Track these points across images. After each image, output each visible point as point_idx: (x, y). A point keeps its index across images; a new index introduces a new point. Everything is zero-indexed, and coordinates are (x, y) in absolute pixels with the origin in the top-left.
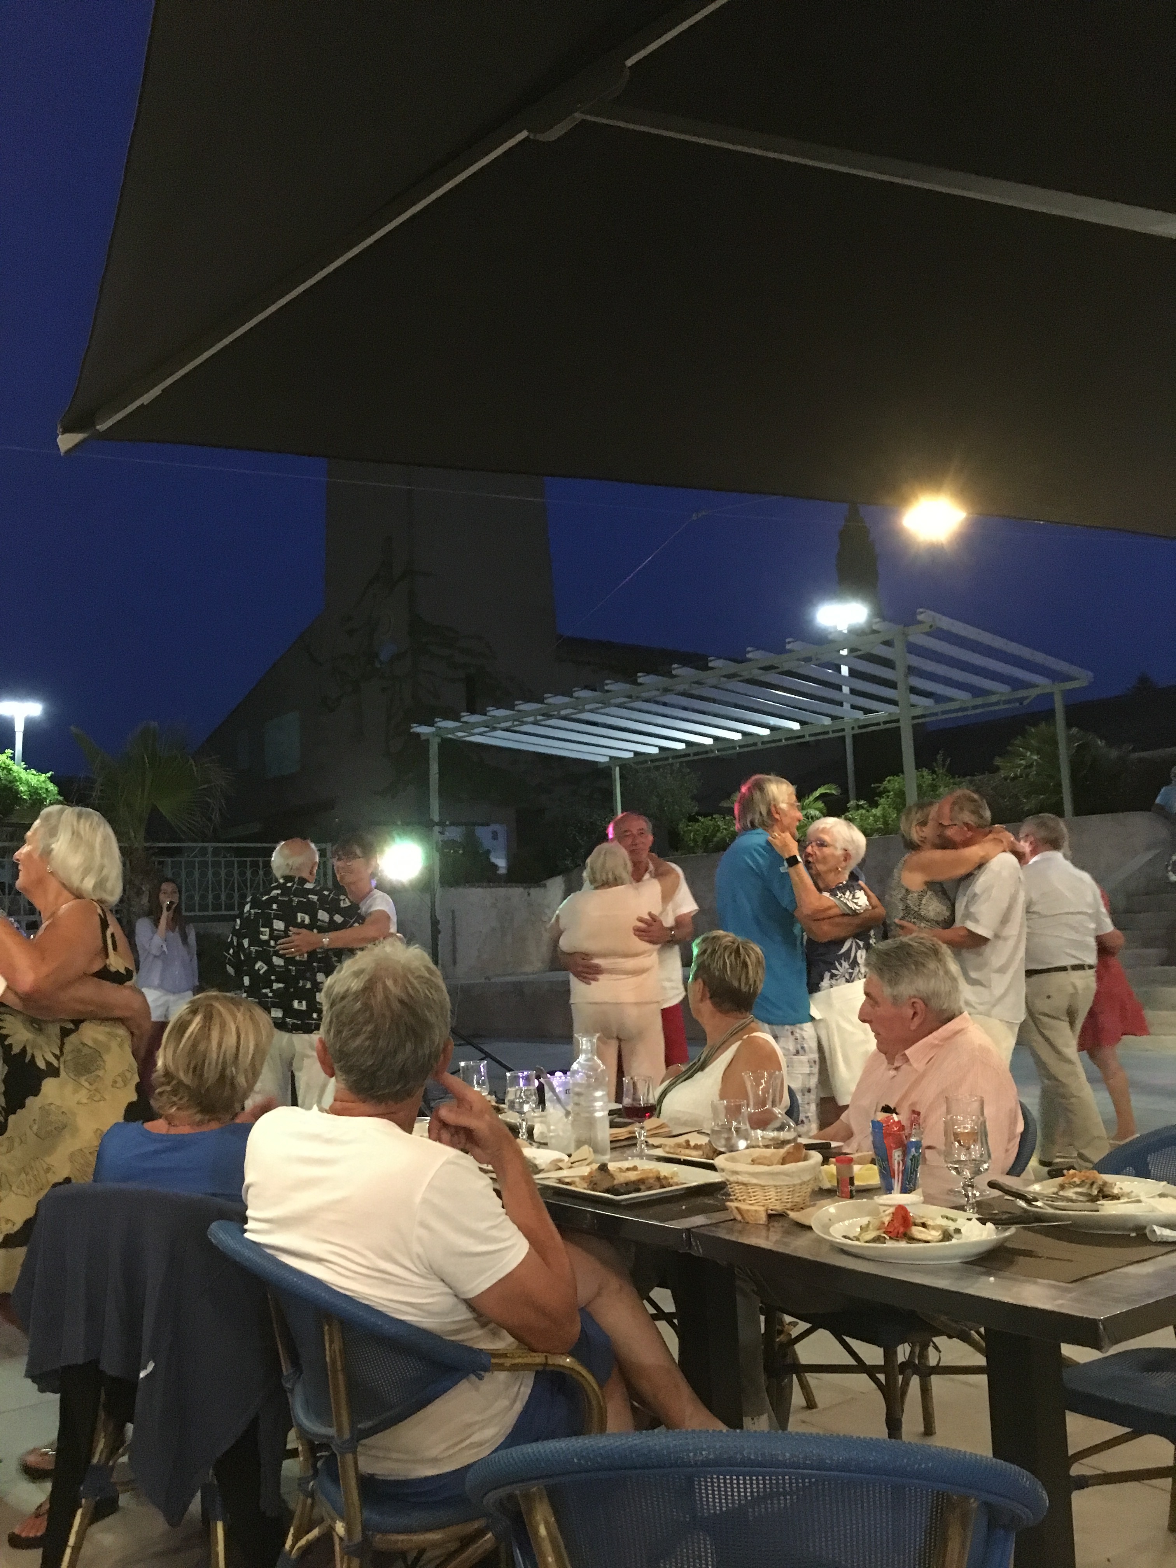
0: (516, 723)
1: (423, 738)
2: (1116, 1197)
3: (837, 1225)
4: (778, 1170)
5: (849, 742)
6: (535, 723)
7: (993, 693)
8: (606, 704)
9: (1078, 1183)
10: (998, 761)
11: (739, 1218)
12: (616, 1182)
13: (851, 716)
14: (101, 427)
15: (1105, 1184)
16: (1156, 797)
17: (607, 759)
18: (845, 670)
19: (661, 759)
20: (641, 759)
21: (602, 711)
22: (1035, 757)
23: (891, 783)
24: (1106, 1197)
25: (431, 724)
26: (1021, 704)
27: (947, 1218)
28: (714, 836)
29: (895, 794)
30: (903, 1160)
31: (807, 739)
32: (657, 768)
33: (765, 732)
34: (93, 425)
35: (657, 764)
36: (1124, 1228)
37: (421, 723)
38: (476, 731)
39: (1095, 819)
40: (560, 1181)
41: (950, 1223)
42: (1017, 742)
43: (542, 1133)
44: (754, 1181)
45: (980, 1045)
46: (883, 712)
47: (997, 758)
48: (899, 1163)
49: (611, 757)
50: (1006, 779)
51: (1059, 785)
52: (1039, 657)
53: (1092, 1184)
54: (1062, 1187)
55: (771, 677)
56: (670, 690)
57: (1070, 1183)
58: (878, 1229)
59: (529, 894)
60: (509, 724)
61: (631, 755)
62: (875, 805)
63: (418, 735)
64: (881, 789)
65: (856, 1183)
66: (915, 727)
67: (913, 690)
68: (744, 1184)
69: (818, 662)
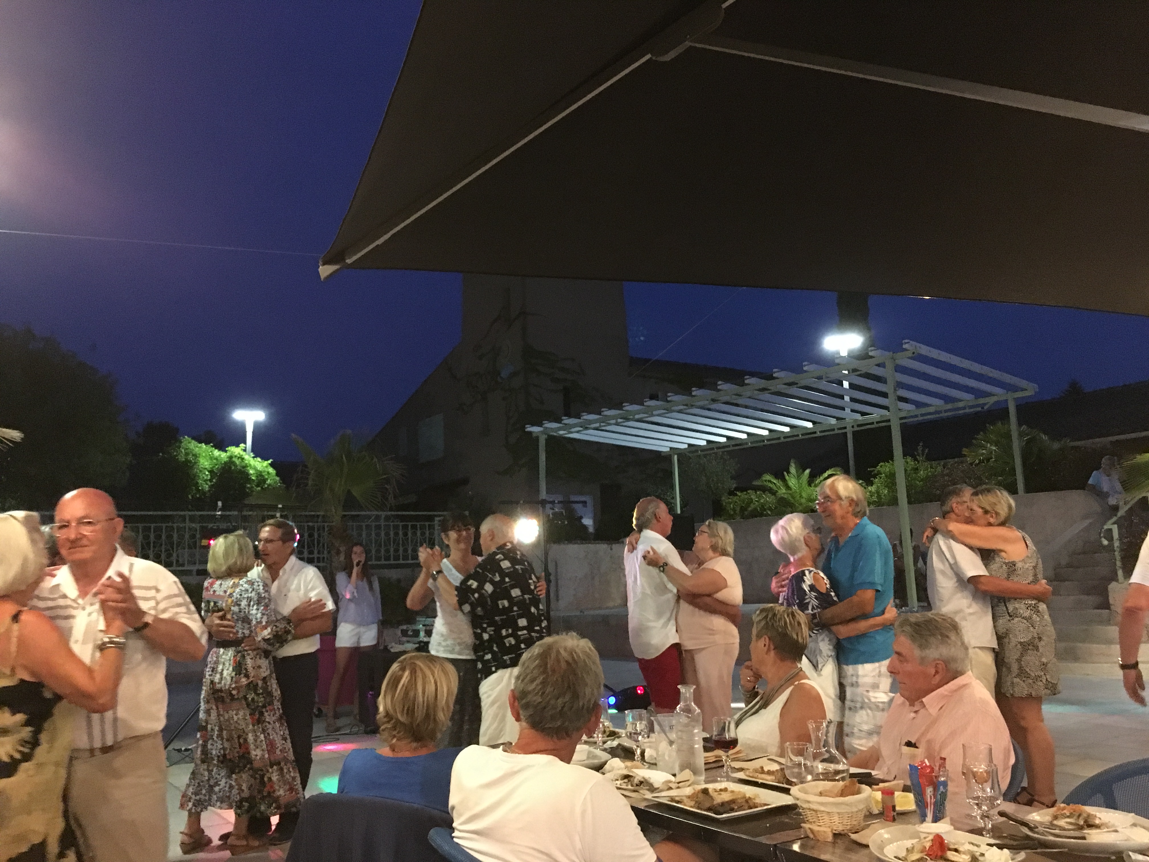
0: (602, 424)
1: (534, 435)
2: (1097, 827)
3: (888, 847)
4: (840, 801)
5: (850, 436)
6: (617, 424)
7: (960, 400)
8: (671, 411)
9: (1068, 814)
10: (965, 451)
11: (811, 836)
12: (715, 803)
13: (851, 418)
14: (349, 261)
15: (1089, 815)
16: (1089, 478)
17: (668, 449)
18: (846, 384)
19: (707, 450)
20: (693, 449)
21: (667, 415)
22: (994, 448)
23: (884, 468)
24: (1091, 826)
25: (540, 425)
26: (983, 408)
27: (973, 844)
28: (749, 506)
29: (886, 476)
30: (933, 795)
31: (818, 434)
32: (705, 456)
33: (786, 429)
34: (343, 260)
35: (706, 452)
36: (1107, 853)
37: (533, 425)
38: (573, 430)
39: (1042, 496)
40: (672, 799)
41: (975, 849)
42: (979, 437)
43: (651, 756)
44: (822, 808)
45: (981, 698)
46: (876, 414)
47: (964, 449)
48: (931, 797)
49: (671, 448)
50: (971, 464)
51: (1013, 469)
52: (995, 374)
53: (1079, 816)
54: (1056, 817)
55: (793, 391)
56: (718, 400)
57: (1062, 815)
58: (922, 852)
59: (611, 549)
60: (597, 425)
61: (686, 446)
62: (871, 484)
63: (530, 433)
64: (876, 472)
65: (897, 808)
66: (902, 425)
67: (902, 399)
68: (816, 811)
69: (826, 380)
